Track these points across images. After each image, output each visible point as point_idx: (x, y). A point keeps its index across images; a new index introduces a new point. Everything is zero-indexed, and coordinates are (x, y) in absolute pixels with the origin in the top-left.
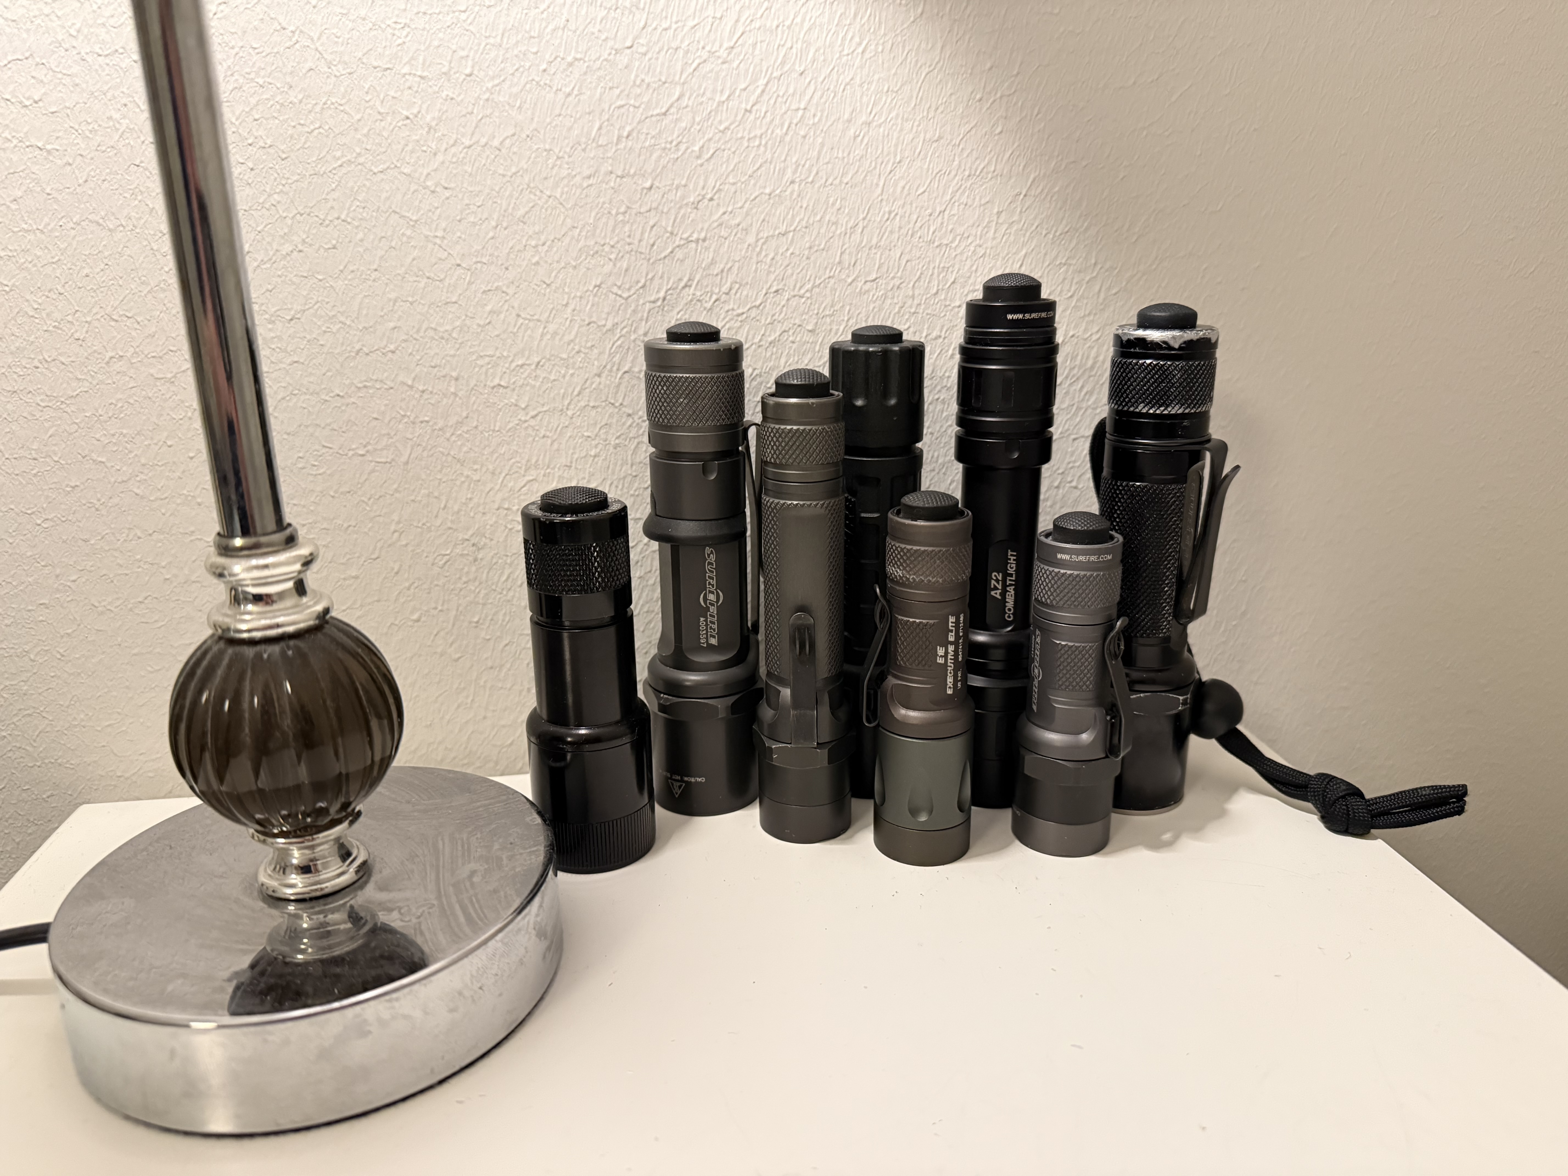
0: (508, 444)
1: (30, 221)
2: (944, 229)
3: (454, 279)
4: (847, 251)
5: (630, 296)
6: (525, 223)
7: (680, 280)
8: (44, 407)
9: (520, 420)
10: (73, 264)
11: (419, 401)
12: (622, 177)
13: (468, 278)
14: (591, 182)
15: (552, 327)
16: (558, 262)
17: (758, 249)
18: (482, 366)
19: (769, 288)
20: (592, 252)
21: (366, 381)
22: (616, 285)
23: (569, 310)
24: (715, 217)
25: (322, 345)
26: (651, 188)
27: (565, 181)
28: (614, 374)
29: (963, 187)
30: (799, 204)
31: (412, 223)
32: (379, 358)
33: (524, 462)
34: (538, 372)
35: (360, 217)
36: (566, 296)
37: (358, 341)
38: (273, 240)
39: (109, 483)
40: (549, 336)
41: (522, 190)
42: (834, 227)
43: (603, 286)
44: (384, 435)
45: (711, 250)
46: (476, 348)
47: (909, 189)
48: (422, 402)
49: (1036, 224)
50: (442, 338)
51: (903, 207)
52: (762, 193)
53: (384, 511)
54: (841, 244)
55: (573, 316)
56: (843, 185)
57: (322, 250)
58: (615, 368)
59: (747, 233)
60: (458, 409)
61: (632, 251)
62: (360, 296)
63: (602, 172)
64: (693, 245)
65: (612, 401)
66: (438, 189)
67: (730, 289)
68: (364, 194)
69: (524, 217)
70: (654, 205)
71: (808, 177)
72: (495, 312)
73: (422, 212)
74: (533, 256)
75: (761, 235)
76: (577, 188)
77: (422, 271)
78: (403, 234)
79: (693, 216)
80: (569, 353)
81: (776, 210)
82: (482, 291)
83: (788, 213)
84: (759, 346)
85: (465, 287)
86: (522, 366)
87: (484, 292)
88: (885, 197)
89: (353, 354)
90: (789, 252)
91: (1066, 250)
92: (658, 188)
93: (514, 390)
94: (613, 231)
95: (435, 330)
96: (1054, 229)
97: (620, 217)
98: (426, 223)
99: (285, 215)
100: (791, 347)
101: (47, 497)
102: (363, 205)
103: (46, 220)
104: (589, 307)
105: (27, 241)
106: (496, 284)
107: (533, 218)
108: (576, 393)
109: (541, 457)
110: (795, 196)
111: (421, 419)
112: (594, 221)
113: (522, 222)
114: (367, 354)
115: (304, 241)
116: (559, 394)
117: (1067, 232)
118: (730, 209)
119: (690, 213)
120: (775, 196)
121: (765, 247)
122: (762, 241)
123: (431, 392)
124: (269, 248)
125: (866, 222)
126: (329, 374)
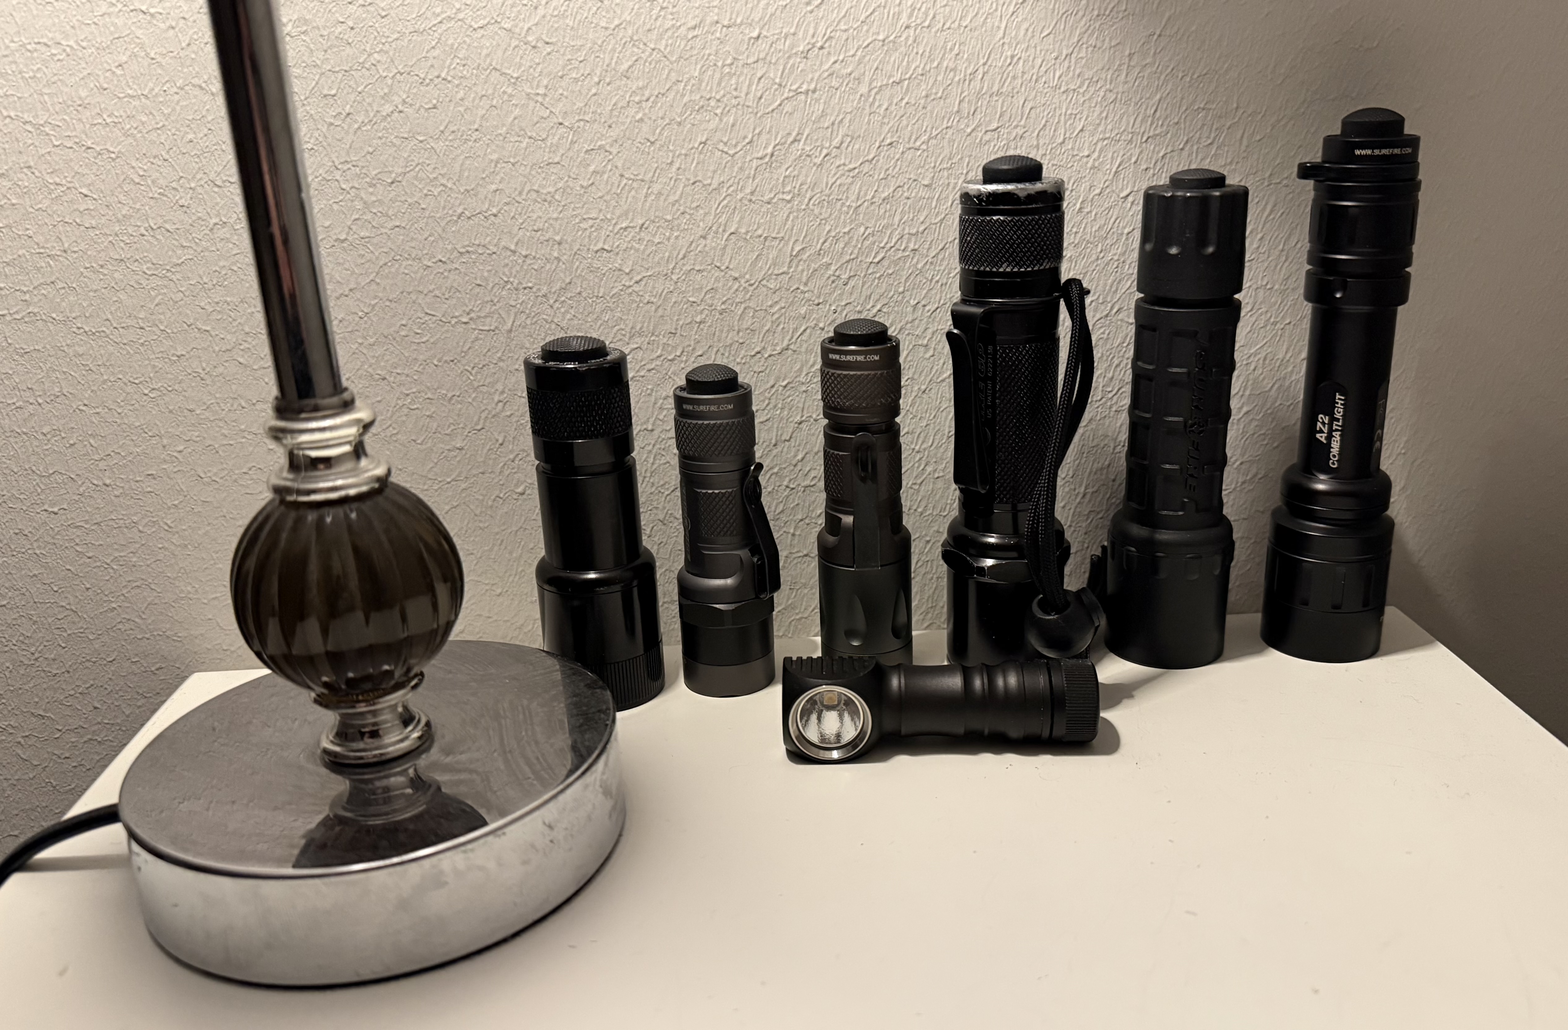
0: (612, 310)
1: (135, 87)
2: (1071, 74)
3: (556, 138)
4: (967, 100)
5: (736, 153)
6: (628, 78)
7: (789, 134)
8: (151, 275)
9: (624, 285)
10: (178, 130)
11: (522, 266)
12: (728, 27)
13: (570, 137)
14: (695, 33)
15: (656, 188)
16: (662, 118)
17: (871, 99)
18: (586, 229)
19: (883, 141)
20: (697, 108)
21: (468, 246)
22: (722, 141)
23: (674, 169)
24: (826, 67)
25: (423, 209)
26: (758, 37)
27: (670, 33)
28: (720, 236)
29: (1092, 28)
30: (915, 51)
31: (513, 81)
32: (482, 222)
33: (628, 329)
34: (643, 234)
35: (460, 75)
36: (671, 154)
37: (460, 205)
38: (374, 101)
39: (214, 352)
40: (653, 197)
41: (625, 43)
42: (952, 74)
43: (708, 142)
44: (487, 302)
45: (822, 101)
46: (578, 211)
47: (1033, 32)
48: (525, 267)
49: (1172, 67)
50: (545, 201)
51: (1026, 51)
52: (875, 40)
53: (488, 380)
54: (959, 91)
55: (678, 175)
56: (962, 29)
57: (422, 110)
58: (721, 230)
59: (859, 83)
60: (562, 275)
61: (738, 104)
62: (463, 157)
63: (708, 22)
64: (803, 97)
65: (718, 264)
66: (539, 45)
67: (842, 143)
68: (464, 51)
69: (627, 71)
70: (762, 56)
71: (924, 21)
72: (598, 173)
73: (523, 69)
74: (637, 112)
75: (874, 84)
76: (682, 39)
77: (524, 130)
78: (504, 92)
79: (802, 66)
80: (674, 215)
81: (890, 57)
82: (585, 150)
83: (903, 60)
84: (872, 203)
85: (568, 146)
86: (626, 229)
87: (587, 151)
88: (1006, 40)
89: (455, 218)
90: (904, 101)
91: (1205, 94)
92: (766, 37)
93: (617, 254)
94: (719, 84)
95: (538, 192)
96: (1191, 71)
97: (726, 69)
98: (527, 80)
99: (385, 74)
100: (906, 204)
101: (154, 366)
102: (463, 62)
103: (151, 85)
104: (694, 165)
105: (132, 107)
106: (599, 143)
107: (636, 72)
108: (680, 256)
109: (646, 324)
110: (910, 42)
111: (524, 286)
112: (700, 74)
113: (625, 76)
114: (469, 218)
115: (404, 102)
116: (662, 258)
117: (1206, 74)
118: (841, 58)
119: (800, 63)
120: (890, 42)
121: (878, 97)
122: (876, 90)
123: (534, 257)
124: (369, 109)
125: (986, 67)
126: (432, 239)
